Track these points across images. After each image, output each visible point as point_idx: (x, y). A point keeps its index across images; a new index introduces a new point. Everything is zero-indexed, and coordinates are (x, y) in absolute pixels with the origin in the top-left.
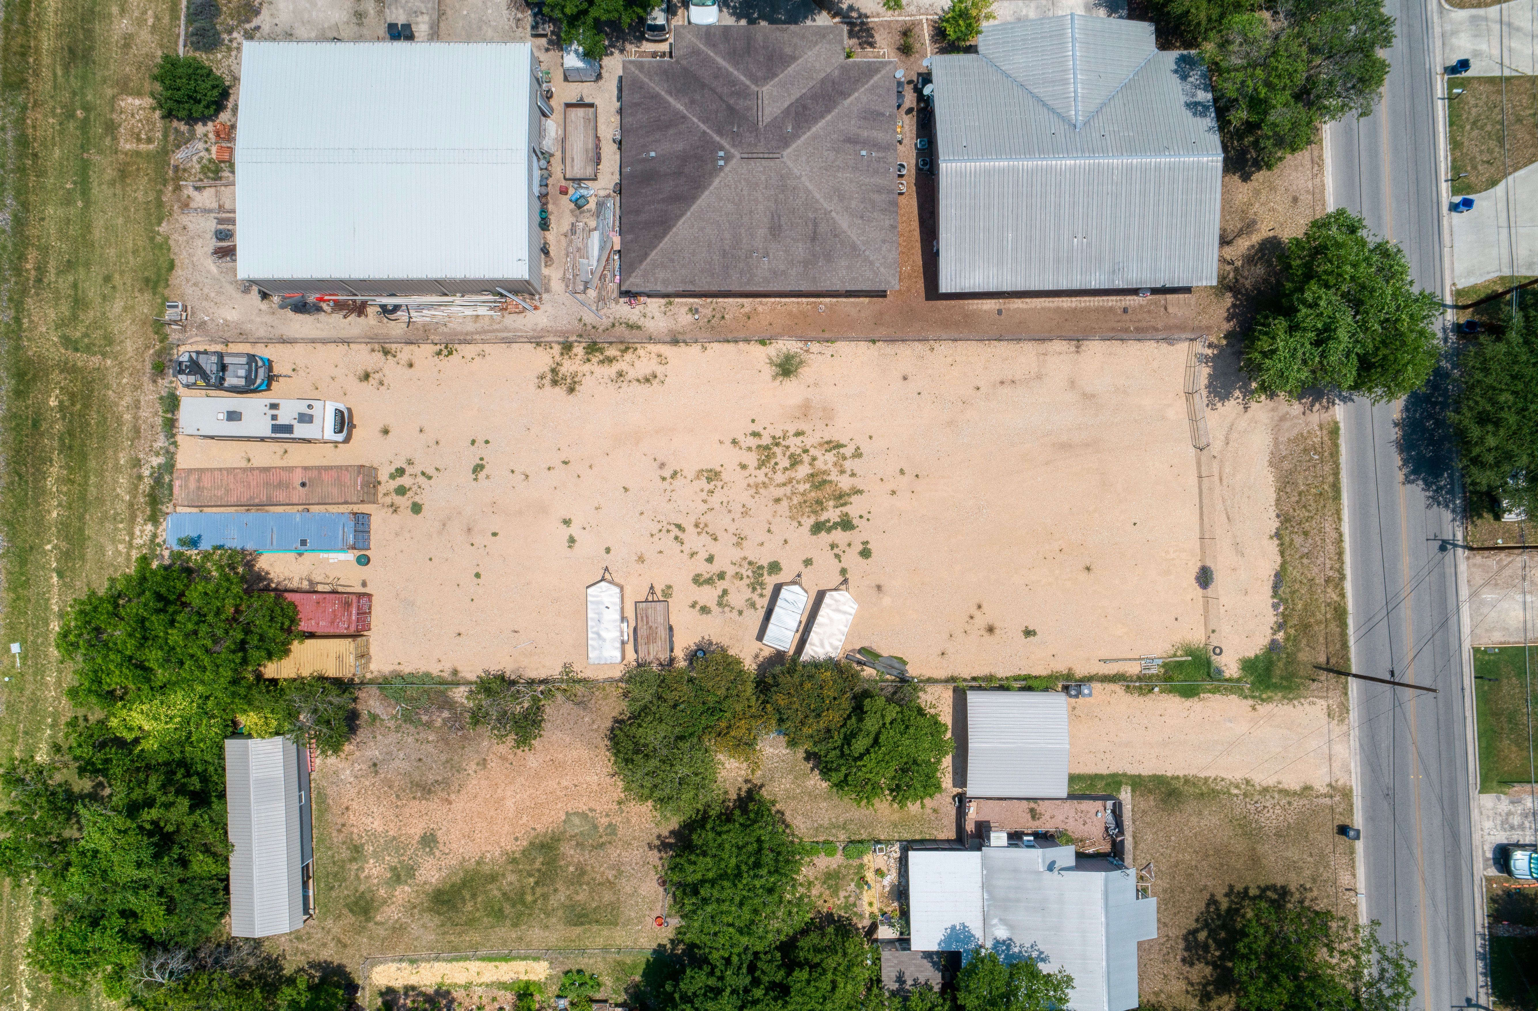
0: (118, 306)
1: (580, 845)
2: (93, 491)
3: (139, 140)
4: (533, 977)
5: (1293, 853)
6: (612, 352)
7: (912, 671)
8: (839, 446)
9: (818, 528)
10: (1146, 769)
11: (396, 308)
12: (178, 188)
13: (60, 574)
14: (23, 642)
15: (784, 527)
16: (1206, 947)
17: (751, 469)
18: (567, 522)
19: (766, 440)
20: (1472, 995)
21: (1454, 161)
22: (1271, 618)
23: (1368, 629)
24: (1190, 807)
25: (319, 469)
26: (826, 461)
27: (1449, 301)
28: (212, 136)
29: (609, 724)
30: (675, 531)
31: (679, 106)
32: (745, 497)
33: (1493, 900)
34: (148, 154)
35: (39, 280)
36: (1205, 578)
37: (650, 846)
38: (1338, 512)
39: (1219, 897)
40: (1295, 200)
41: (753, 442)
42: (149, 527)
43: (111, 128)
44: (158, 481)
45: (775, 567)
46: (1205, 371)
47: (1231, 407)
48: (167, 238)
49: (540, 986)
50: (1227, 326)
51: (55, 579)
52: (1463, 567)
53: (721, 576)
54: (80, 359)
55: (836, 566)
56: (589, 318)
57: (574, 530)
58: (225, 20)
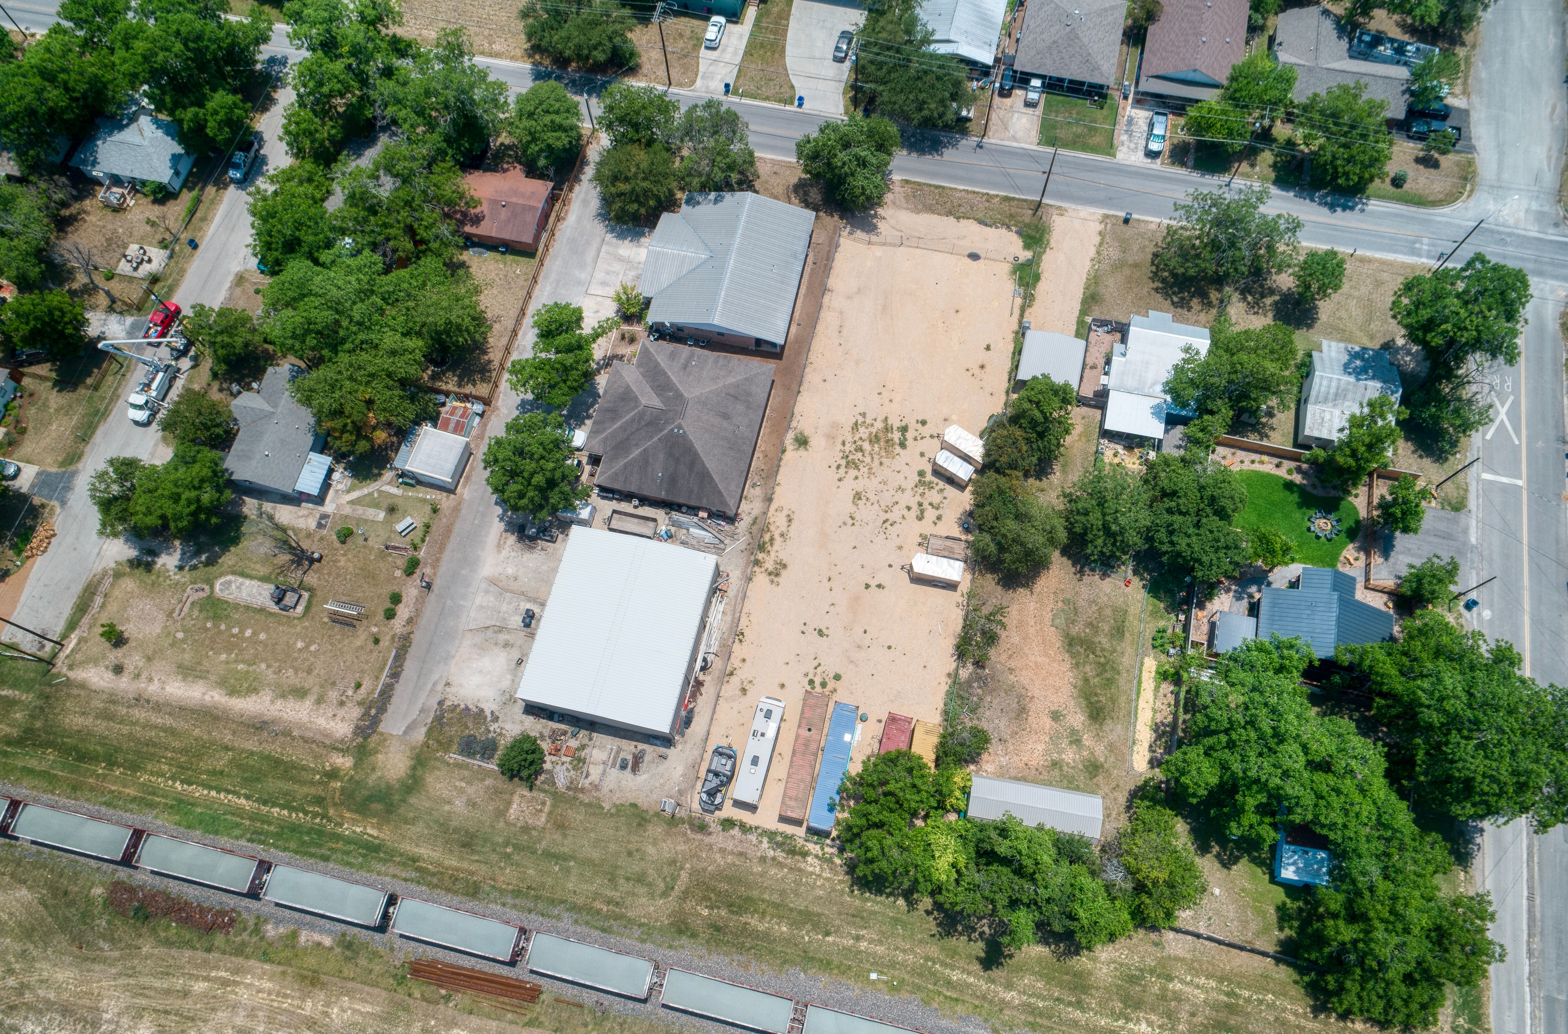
0: (651, 850)
1: (1073, 622)
2: (775, 898)
3: (541, 811)
4: (1154, 669)
5: (1135, 247)
6: (767, 537)
7: (997, 412)
8: (856, 424)
9: (903, 445)
10: (1077, 307)
11: (705, 660)
12: (582, 790)
13: (827, 934)
14: (870, 971)
15: (898, 463)
16: (1182, 299)
17: (859, 474)
18: (867, 586)
19: (843, 462)
20: (1222, 183)
21: (775, 101)
22: (1003, 231)
24: (1102, 290)
25: (801, 718)
26: (863, 432)
28: (554, 758)
29: (999, 588)
30: (887, 525)
31: (636, 452)
32: (875, 481)
33: (1173, 163)
34: (554, 806)
35: (617, 904)
36: (974, 257)
37: (1080, 580)
38: (951, 189)
39: (1154, 285)
41: (842, 470)
42: (809, 859)
43: (526, 829)
44: (780, 845)
45: (921, 474)
46: (859, 234)
47: (881, 225)
48: (615, 805)
49: (1160, 665)
50: (836, 218)
51: (830, 939)
52: (993, 141)
53: (920, 504)
54: (680, 887)
55: (928, 439)
56: (742, 546)
57: (873, 583)
58: (479, 734)
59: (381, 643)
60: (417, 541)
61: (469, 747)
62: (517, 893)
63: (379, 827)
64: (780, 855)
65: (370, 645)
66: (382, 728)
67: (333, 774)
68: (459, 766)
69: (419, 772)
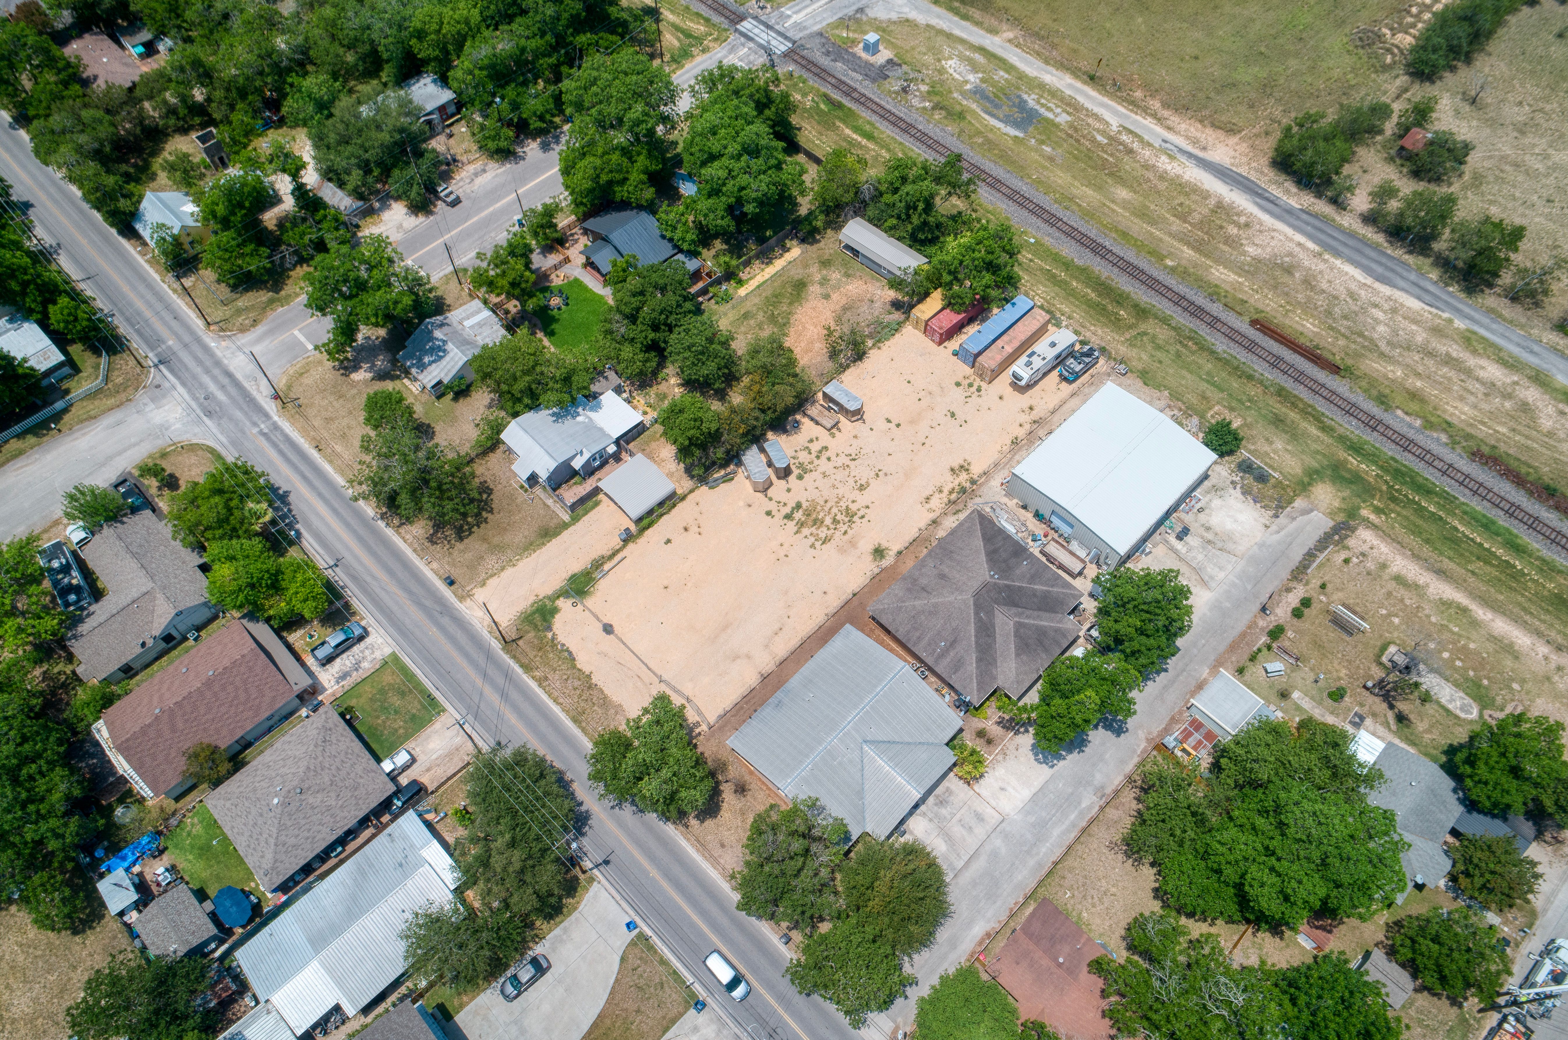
0: (1145, 357)
2: (1072, 299)
3: (1216, 414)
4: (742, 288)
5: (469, 556)
6: (954, 496)
7: (704, 488)
8: (824, 542)
9: (799, 506)
10: (566, 534)
13: (1049, 270)
15: (813, 494)
16: (479, 493)
17: (849, 503)
18: (898, 425)
19: (855, 519)
20: (337, 570)
21: (656, 952)
22: (561, 638)
23: (508, 675)
24: (533, 536)
26: (823, 533)
27: (595, 871)
30: (853, 457)
32: (840, 491)
33: (354, 614)
34: (1206, 411)
35: (1180, 342)
36: (608, 629)
38: (567, 712)
39: (489, 516)
40: (723, 846)
43: (1232, 408)
45: (800, 477)
48: (1160, 391)
49: (736, 289)
50: (701, 749)
51: (1048, 267)
52: (481, 743)
53: (818, 457)
54: (1133, 332)
56: (977, 500)
57: (892, 426)
58: (1249, 480)
59: (1319, 583)
60: (1265, 650)
61: (1262, 478)
62: (1250, 378)
63: (1346, 461)
64: (1058, 315)
65: (1329, 587)
66: (1331, 524)
67: (1378, 511)
68: (1274, 469)
69: (1306, 480)
